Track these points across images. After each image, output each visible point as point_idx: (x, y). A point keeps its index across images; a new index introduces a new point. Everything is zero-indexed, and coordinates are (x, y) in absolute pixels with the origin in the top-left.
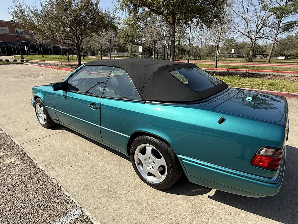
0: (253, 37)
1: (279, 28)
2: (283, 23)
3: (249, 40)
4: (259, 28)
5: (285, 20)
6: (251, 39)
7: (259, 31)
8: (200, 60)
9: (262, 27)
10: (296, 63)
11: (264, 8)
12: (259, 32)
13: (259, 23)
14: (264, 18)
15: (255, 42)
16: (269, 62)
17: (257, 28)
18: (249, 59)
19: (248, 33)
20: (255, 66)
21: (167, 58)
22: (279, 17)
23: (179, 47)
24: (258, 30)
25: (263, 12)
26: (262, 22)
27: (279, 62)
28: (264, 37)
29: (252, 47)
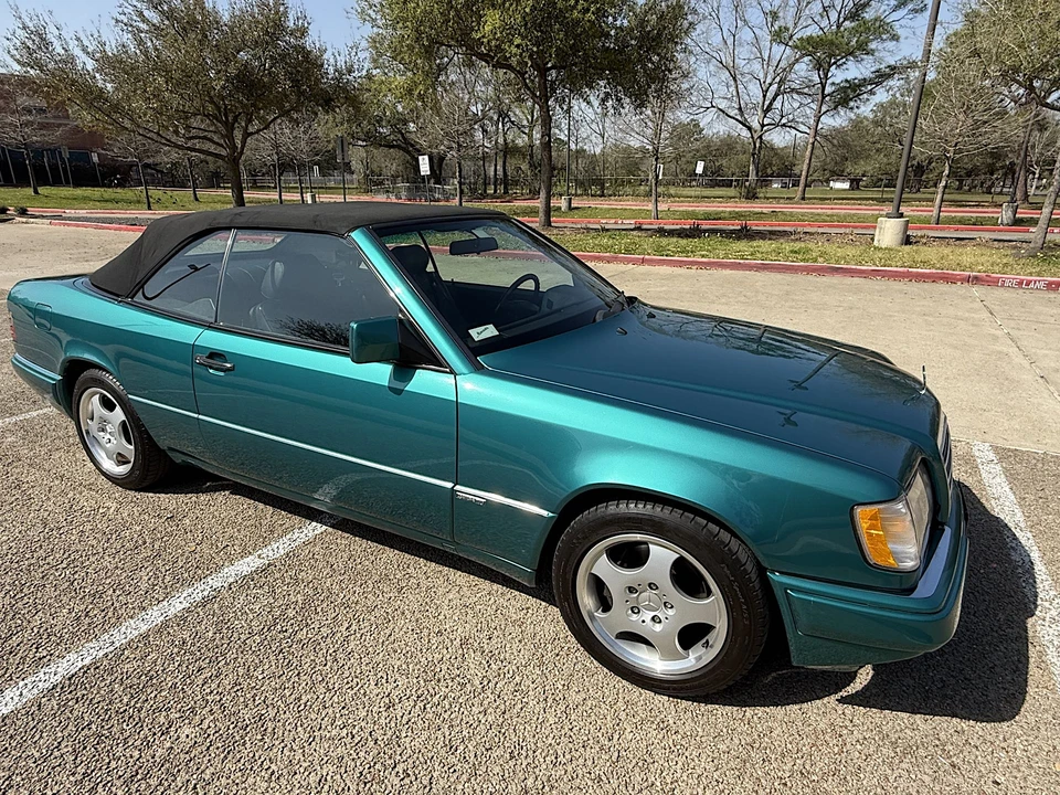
0: (755, 125)
1: (823, 98)
2: (833, 84)
3: (745, 133)
4: (770, 95)
5: (838, 76)
6: (749, 128)
7: (771, 104)
8: (602, 195)
9: (776, 95)
10: (872, 199)
11: (779, 36)
12: (769, 108)
13: (768, 81)
14: (782, 65)
15: (760, 137)
16: (803, 199)
17: (764, 96)
18: (748, 192)
19: (740, 109)
20: (765, 210)
21: (495, 191)
22: (822, 67)
23: (532, 156)
24: (767, 103)
25: (778, 50)
26: (778, 79)
27: (830, 199)
28: (784, 125)
29: (753, 155)
